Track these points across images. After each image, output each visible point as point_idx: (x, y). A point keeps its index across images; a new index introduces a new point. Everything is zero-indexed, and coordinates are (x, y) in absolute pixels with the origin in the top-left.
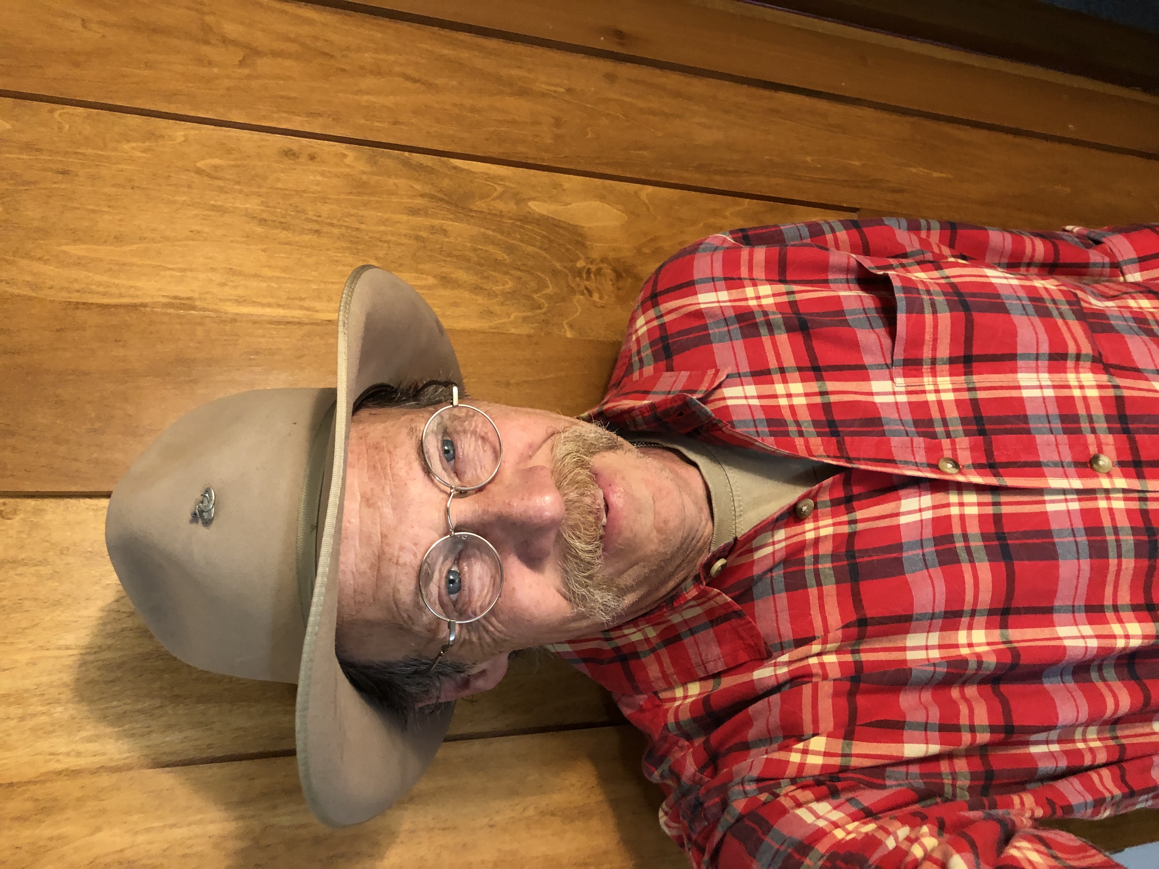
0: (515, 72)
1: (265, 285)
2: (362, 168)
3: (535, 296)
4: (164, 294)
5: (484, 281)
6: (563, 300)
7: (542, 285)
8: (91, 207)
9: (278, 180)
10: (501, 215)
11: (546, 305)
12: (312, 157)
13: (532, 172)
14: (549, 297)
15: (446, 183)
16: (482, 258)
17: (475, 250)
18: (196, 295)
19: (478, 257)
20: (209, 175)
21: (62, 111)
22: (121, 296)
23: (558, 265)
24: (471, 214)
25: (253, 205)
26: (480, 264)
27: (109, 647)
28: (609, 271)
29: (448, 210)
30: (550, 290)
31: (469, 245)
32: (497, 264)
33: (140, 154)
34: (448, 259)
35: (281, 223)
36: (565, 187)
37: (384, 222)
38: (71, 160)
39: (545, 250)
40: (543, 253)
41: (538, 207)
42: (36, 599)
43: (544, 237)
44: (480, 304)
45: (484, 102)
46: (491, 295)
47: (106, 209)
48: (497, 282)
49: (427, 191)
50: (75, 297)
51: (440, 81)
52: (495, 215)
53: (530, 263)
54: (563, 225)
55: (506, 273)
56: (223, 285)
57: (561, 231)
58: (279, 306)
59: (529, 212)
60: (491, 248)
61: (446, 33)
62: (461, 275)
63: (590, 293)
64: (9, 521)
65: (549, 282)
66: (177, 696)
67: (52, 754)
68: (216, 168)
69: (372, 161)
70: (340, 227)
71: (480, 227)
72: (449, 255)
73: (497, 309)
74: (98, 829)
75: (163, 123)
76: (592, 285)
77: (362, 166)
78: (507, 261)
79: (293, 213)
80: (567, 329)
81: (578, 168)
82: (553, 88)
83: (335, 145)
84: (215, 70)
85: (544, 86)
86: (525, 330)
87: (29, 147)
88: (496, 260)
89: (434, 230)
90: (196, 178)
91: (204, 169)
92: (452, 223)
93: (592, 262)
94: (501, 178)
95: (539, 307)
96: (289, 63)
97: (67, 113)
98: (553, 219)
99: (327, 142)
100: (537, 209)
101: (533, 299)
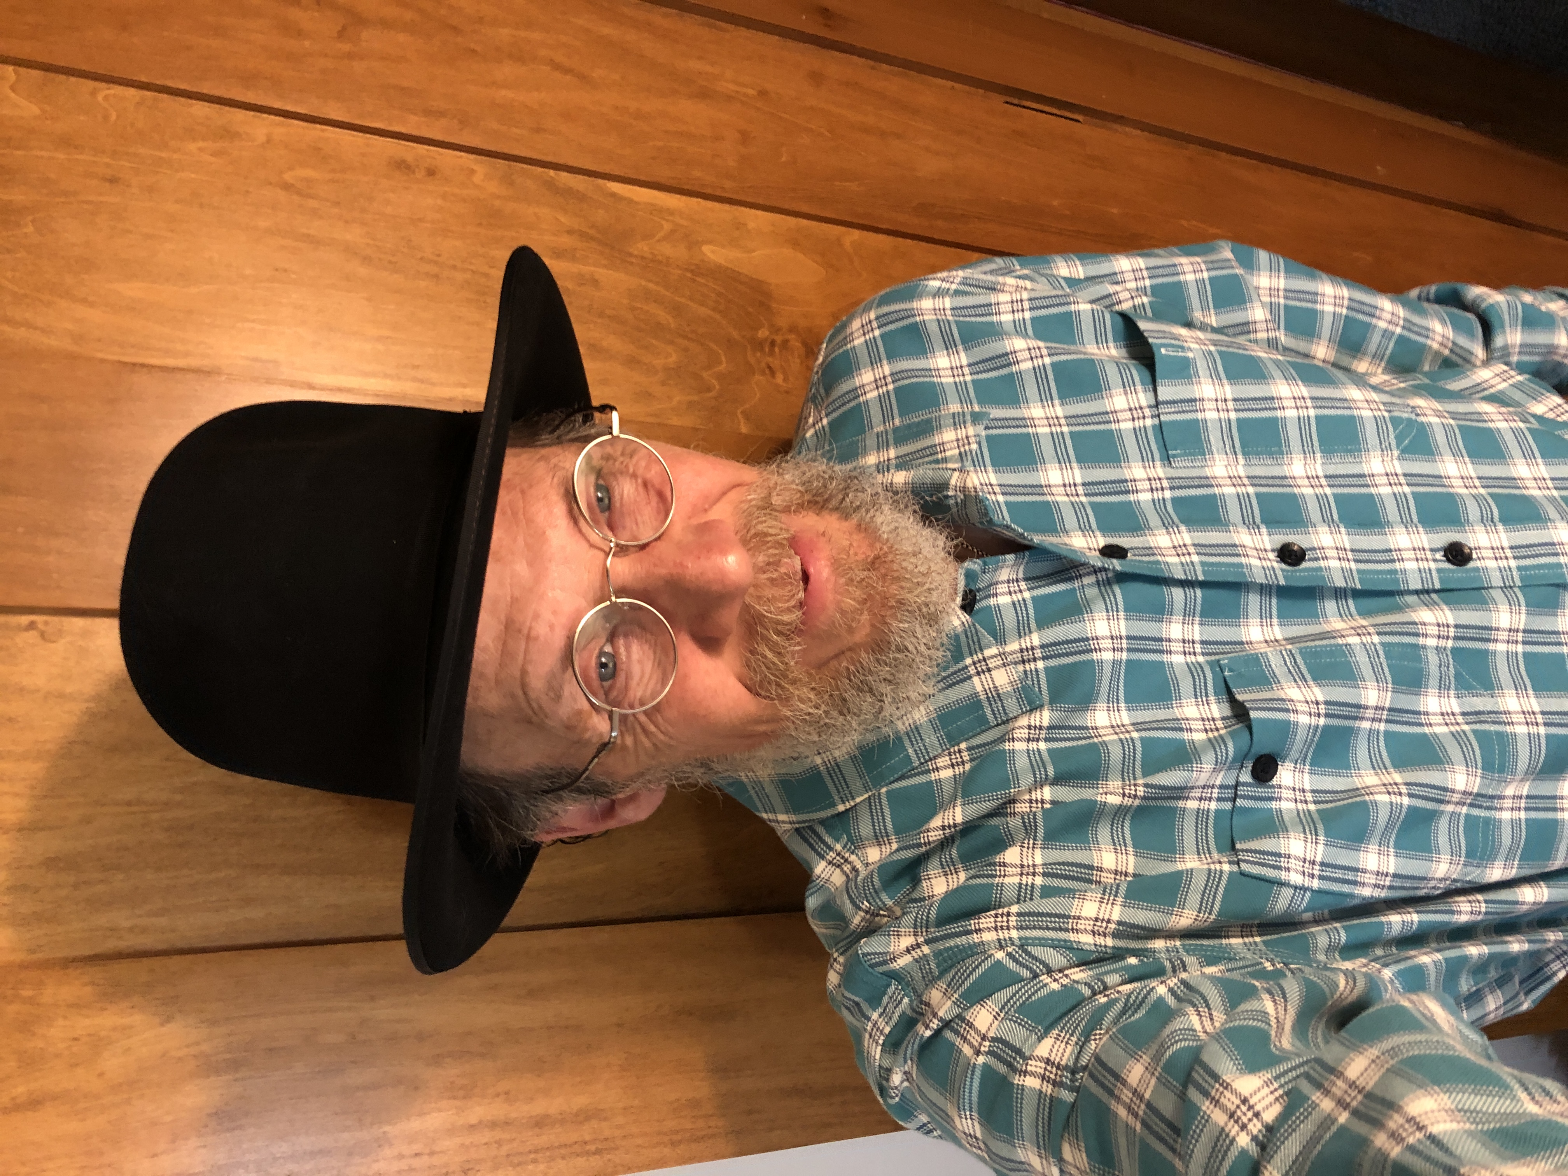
1: (367, 347)
2: (495, 191)
3: (705, 374)
5: (642, 352)
6: (739, 381)
7: (713, 360)
8: (148, 231)
9: (389, 203)
10: (668, 264)
11: (718, 387)
13: (709, 204)
14: (720, 377)
15: (600, 216)
16: (643, 321)
17: (633, 309)
19: (636, 318)
20: (299, 192)
21: (109, 92)
23: (735, 334)
24: (629, 259)
26: (637, 329)
28: (798, 344)
29: (602, 254)
30: (723, 367)
31: (625, 301)
33: (211, 159)
34: (599, 321)
35: (390, 262)
36: (748, 226)
38: (121, 163)
39: (720, 312)
40: (717, 316)
41: (714, 254)
43: (719, 294)
44: (636, 383)
45: (653, 105)
46: (651, 370)
47: (167, 234)
48: (659, 353)
49: (577, 226)
50: (130, 356)
51: (598, 73)
52: (660, 262)
53: (701, 330)
54: (744, 279)
55: (671, 342)
56: (315, 345)
57: (741, 287)
59: (703, 261)
60: (653, 308)
62: (615, 344)
63: (773, 373)
64: (51, 645)
65: (723, 356)
66: (257, 866)
67: (112, 930)
68: (307, 181)
69: (507, 180)
70: (464, 271)
71: (640, 277)
72: (601, 315)
73: (657, 390)
75: (240, 115)
76: (775, 362)
77: (493, 187)
78: (673, 326)
79: (405, 250)
80: (742, 421)
81: (768, 203)
82: (744, 90)
83: (461, 157)
84: (307, 43)
85: (732, 87)
86: (687, 421)
87: (65, 142)
88: (659, 323)
89: (582, 280)
90: (282, 195)
91: (292, 185)
92: (605, 271)
93: (778, 330)
94: (671, 212)
95: (709, 390)
96: (402, 37)
97: (114, 96)
98: (733, 271)
99: (451, 152)
100: (712, 256)
101: (702, 378)
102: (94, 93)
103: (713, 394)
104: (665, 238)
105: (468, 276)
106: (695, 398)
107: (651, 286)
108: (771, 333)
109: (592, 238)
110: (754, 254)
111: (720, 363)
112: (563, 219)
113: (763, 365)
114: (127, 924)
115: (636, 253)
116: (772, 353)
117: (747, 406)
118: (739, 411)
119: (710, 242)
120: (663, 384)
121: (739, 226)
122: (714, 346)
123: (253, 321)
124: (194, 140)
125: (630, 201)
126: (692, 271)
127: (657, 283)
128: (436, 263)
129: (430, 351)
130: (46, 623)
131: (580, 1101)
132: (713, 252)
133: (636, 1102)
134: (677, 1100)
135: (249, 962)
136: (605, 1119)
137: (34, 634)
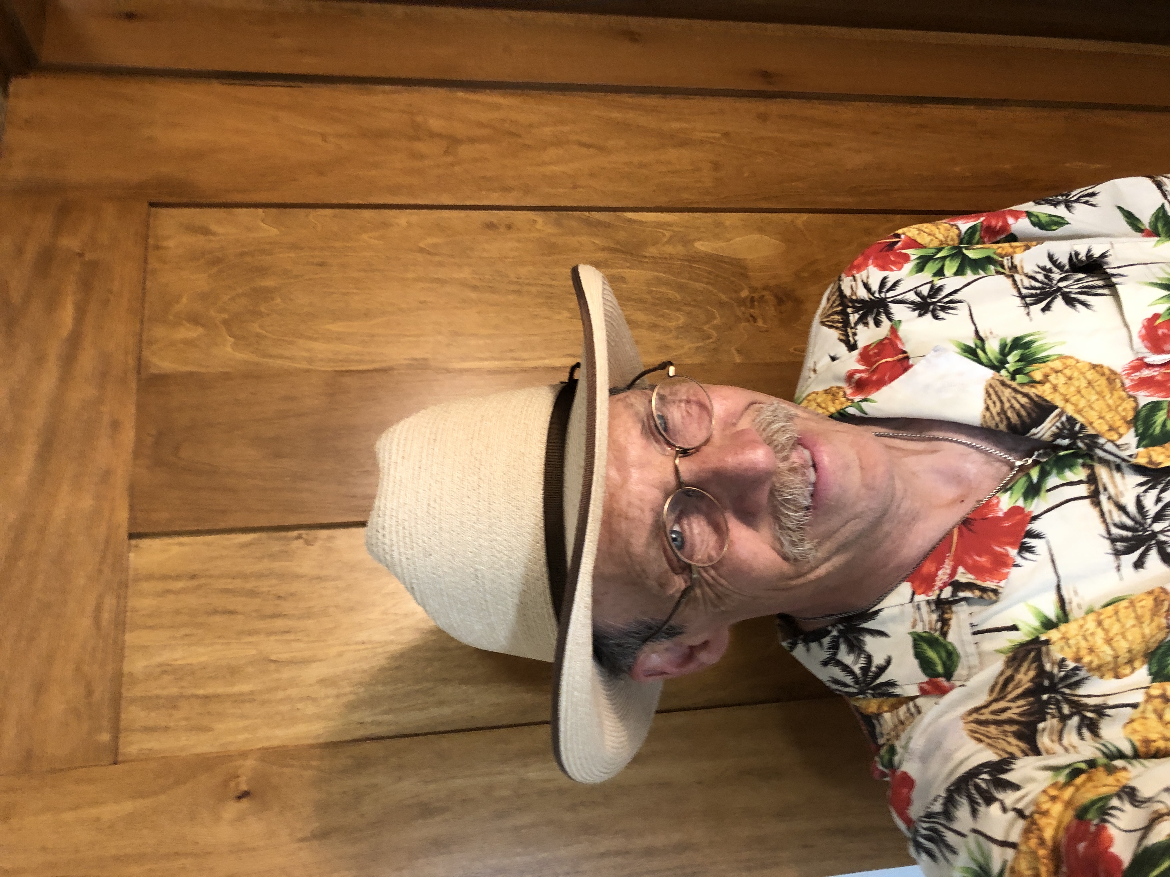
0: (675, 125)
1: (481, 342)
2: (550, 231)
3: (705, 328)
4: (406, 357)
5: (659, 319)
6: (730, 328)
7: (710, 317)
8: (344, 291)
9: (484, 250)
10: (671, 258)
11: (716, 335)
12: (509, 227)
13: (696, 215)
14: (717, 328)
15: (621, 235)
16: (658, 299)
17: (650, 292)
18: (428, 356)
19: (653, 297)
20: (430, 253)
21: (316, 214)
22: (373, 362)
23: (724, 297)
24: (645, 260)
25: (465, 274)
26: (655, 305)
27: (392, 642)
28: (772, 298)
29: (625, 260)
30: (718, 321)
31: (644, 288)
32: (670, 303)
33: (377, 242)
34: (630, 303)
35: (490, 287)
36: (726, 225)
38: (326, 253)
39: (711, 284)
40: (710, 288)
41: (702, 246)
42: (336, 606)
43: (710, 273)
44: (657, 340)
45: (650, 157)
46: (667, 330)
47: (355, 291)
48: (671, 318)
49: (607, 245)
50: (340, 367)
51: (611, 144)
52: (665, 258)
53: (700, 298)
54: (727, 260)
55: (679, 310)
56: (449, 345)
57: (725, 265)
58: (494, 359)
59: (696, 252)
60: (664, 289)
61: (611, 97)
62: (640, 316)
63: (755, 319)
64: (311, 547)
65: (717, 315)
66: (445, 680)
67: (361, 723)
68: (434, 245)
69: (558, 223)
70: (536, 285)
71: (653, 270)
72: (629, 299)
73: (672, 342)
74: (400, 779)
75: (391, 213)
76: (755, 312)
77: (551, 230)
78: (679, 298)
79: (498, 278)
80: (736, 355)
82: (712, 135)
83: (526, 214)
84: (427, 162)
85: (702, 134)
86: (698, 359)
87: (294, 247)
88: (669, 299)
90: (420, 257)
91: (425, 249)
92: (629, 270)
93: (755, 290)
94: (670, 224)
95: (709, 337)
96: (484, 147)
97: (320, 215)
98: (717, 255)
99: (520, 212)
100: (703, 249)
101: (704, 331)
102: (307, 216)
103: (713, 340)
104: (668, 242)
106: (701, 344)
107: (661, 275)
108: (750, 292)
109: (618, 251)
110: (732, 242)
111: (715, 318)
112: (597, 241)
113: (747, 315)
114: (369, 720)
115: (648, 255)
116: (753, 306)
117: (738, 344)
118: (733, 348)
119: (700, 239)
120: (677, 338)
121: (719, 225)
122: (710, 309)
123: (410, 336)
124: (366, 232)
125: (641, 222)
126: (688, 261)
127: (664, 273)
128: (518, 283)
129: (521, 339)
130: (307, 534)
132: (702, 245)
133: (717, 838)
135: (445, 743)
136: (697, 850)
137: (300, 541)
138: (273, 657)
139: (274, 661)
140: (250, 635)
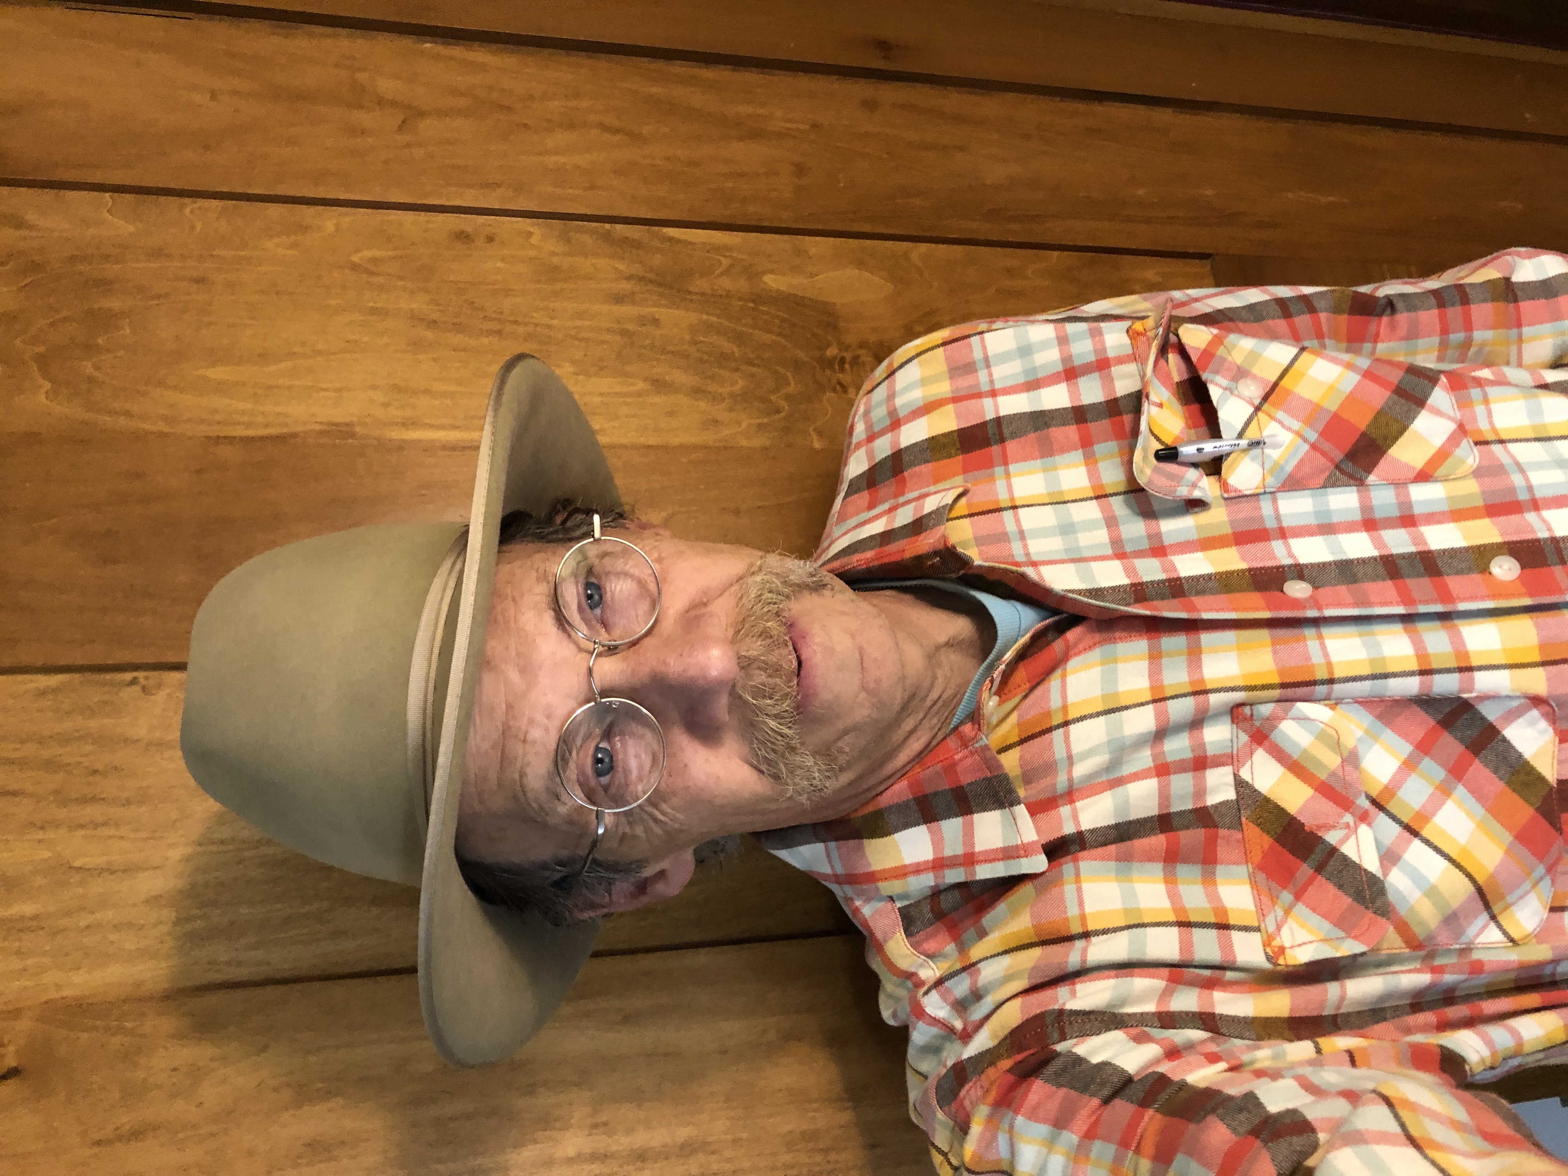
0: (744, 109)
1: (437, 402)
2: (552, 248)
3: (773, 398)
4: (318, 420)
5: (708, 382)
6: (809, 399)
7: (781, 383)
8: (231, 320)
9: (450, 271)
10: (729, 297)
11: (787, 408)
12: (490, 239)
13: (767, 236)
14: (790, 398)
15: (657, 260)
16: (704, 353)
17: (695, 343)
18: (355, 419)
19: (699, 350)
20: (368, 272)
21: (195, 205)
22: (267, 425)
23: (801, 355)
24: (689, 297)
25: (419, 304)
26: (702, 361)
28: (870, 359)
29: (660, 294)
30: (792, 388)
31: (686, 336)
32: (723, 359)
33: (285, 252)
34: (663, 357)
35: (454, 324)
36: (810, 253)
37: (580, 315)
38: (206, 265)
39: (785, 337)
40: (782, 341)
41: (773, 282)
43: (783, 320)
44: (702, 412)
45: (704, 151)
46: (716, 399)
47: (248, 321)
48: (724, 382)
49: (635, 272)
50: (216, 431)
51: (646, 130)
52: (721, 296)
53: (767, 355)
54: (808, 302)
55: (737, 370)
56: (387, 405)
57: (805, 310)
58: (456, 428)
59: (764, 290)
60: (714, 339)
62: (678, 376)
63: (845, 389)
64: (153, 697)
65: (791, 378)
67: (211, 963)
68: (374, 260)
69: (565, 238)
70: (526, 324)
71: (700, 313)
72: (664, 351)
73: (724, 416)
74: (264, 1048)
75: (311, 210)
76: (846, 378)
78: (737, 355)
79: (469, 312)
80: (815, 437)
81: (827, 227)
82: (793, 126)
83: (518, 222)
84: (370, 140)
85: (782, 124)
86: (759, 441)
87: (158, 253)
88: (722, 353)
89: (643, 321)
90: (351, 276)
91: (360, 265)
92: (665, 310)
93: (847, 348)
94: (728, 248)
95: (778, 411)
96: (458, 122)
97: (200, 208)
98: (796, 296)
99: (507, 218)
100: (774, 286)
101: (770, 401)
102: (181, 208)
103: (783, 414)
104: (724, 273)
105: (530, 329)
106: (765, 420)
107: (714, 319)
108: (840, 350)
109: (651, 281)
110: (817, 278)
111: (787, 384)
112: (621, 266)
113: (835, 381)
115: (696, 290)
116: (842, 370)
117: (819, 424)
118: (812, 429)
119: (771, 272)
120: (731, 410)
121: (799, 252)
122: (782, 370)
123: (327, 390)
124: (271, 237)
125: (687, 243)
126: (753, 301)
127: (717, 316)
128: (499, 320)
130: (147, 678)
131: (684, 1133)
132: (773, 280)
133: (744, 1135)
134: (791, 1132)
136: (713, 1153)
137: (136, 689)
138: (77, 864)
139: (79, 869)
140: (42, 828)
